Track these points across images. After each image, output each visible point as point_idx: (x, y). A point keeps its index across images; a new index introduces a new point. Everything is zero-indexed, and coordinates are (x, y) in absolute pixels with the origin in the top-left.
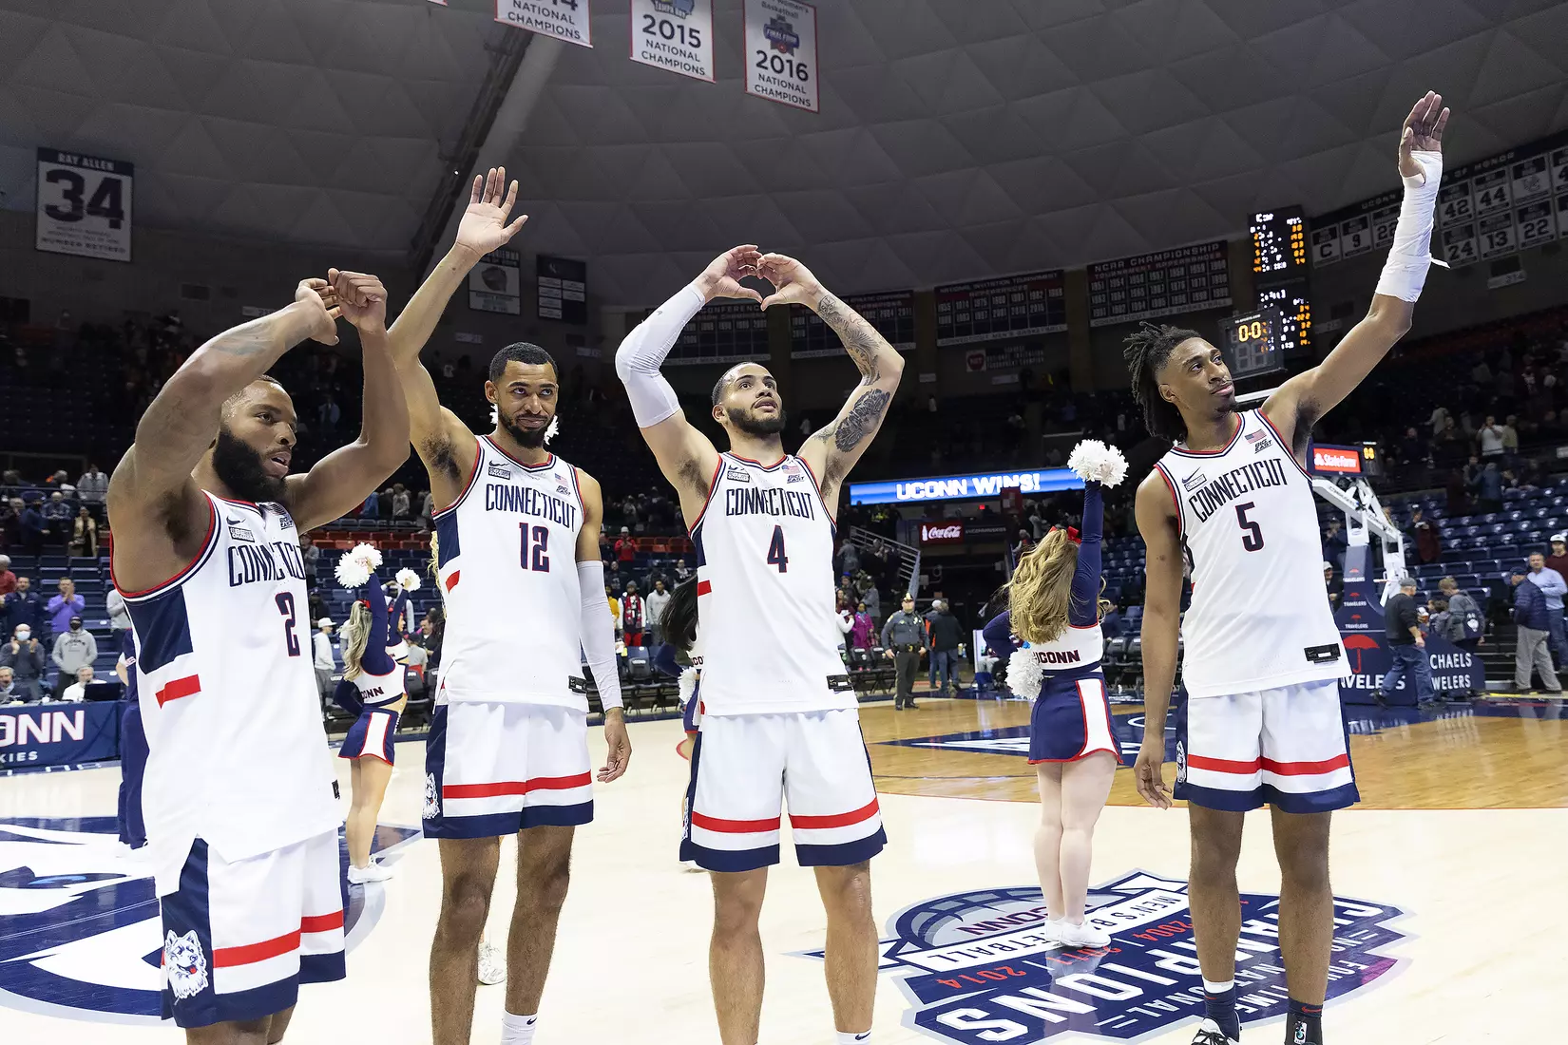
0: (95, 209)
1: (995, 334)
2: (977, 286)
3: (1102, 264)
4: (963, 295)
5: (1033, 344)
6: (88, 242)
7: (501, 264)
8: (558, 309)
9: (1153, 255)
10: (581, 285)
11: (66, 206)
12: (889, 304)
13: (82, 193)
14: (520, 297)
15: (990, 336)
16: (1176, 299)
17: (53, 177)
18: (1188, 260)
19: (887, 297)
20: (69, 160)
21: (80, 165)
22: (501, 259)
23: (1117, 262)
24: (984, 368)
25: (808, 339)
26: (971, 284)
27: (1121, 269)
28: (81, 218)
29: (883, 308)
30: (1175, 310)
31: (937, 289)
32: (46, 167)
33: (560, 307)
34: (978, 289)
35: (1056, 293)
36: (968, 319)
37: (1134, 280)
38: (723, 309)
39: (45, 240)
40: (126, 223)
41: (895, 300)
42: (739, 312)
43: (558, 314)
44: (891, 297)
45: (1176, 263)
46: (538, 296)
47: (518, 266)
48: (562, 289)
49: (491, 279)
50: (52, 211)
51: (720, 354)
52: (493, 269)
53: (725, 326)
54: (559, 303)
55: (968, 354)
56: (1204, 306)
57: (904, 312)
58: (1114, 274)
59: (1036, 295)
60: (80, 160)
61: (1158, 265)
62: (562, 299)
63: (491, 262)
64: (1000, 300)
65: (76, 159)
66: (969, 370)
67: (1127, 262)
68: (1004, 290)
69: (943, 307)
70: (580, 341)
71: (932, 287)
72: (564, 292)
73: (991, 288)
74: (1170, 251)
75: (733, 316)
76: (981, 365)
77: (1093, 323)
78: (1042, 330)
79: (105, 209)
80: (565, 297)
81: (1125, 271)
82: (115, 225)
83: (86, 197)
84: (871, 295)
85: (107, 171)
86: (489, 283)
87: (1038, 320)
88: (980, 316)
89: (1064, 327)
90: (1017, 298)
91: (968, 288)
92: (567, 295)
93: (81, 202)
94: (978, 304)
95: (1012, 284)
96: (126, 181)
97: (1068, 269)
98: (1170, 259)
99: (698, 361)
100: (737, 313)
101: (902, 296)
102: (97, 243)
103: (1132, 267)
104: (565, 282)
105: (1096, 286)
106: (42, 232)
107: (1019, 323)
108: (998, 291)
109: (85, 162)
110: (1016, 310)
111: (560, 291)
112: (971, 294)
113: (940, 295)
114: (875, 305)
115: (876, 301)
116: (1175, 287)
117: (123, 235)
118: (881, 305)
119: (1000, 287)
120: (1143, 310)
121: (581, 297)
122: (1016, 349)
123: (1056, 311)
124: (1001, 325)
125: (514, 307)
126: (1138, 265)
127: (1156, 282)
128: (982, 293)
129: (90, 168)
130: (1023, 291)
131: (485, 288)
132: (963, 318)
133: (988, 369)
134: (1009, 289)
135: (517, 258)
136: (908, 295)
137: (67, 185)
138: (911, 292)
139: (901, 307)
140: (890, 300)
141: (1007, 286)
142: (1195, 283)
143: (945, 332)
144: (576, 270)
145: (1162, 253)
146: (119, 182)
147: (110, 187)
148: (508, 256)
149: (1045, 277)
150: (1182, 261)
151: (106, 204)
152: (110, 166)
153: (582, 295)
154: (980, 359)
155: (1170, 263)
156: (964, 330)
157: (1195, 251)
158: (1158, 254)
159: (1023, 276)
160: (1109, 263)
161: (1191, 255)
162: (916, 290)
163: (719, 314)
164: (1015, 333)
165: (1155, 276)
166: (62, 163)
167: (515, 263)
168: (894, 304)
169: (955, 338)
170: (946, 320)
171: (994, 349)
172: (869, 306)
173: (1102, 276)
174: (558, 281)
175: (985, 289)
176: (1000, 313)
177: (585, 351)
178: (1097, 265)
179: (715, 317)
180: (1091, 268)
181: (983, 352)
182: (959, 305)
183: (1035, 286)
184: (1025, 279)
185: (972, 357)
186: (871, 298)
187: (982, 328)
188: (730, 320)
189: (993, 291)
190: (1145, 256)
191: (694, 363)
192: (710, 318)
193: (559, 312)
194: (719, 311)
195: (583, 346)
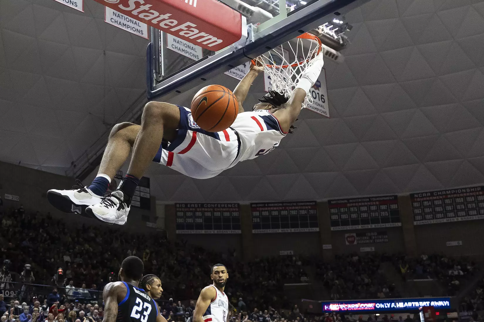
1: (362, 226)
2: (351, 201)
3: (418, 194)
4: (344, 205)
5: (382, 232)
8: (139, 202)
9: (446, 191)
10: (149, 189)
12: (304, 207)
15: (360, 227)
16: (460, 213)
18: (465, 194)
19: (303, 204)
23: (426, 193)
24: (355, 243)
25: (261, 223)
26: (348, 200)
27: (429, 197)
29: (301, 209)
30: (460, 219)
31: (329, 201)
33: (139, 201)
34: (351, 203)
35: (394, 206)
36: (347, 217)
37: (436, 202)
38: (216, 205)
41: (307, 205)
42: (224, 207)
44: (305, 204)
45: (458, 195)
48: (140, 191)
51: (215, 229)
53: (217, 214)
54: (139, 198)
55: (347, 235)
56: (475, 218)
57: (312, 212)
58: (425, 199)
59: (383, 207)
61: (449, 196)
62: (140, 196)
64: (364, 209)
66: (347, 243)
67: (432, 193)
68: (366, 204)
69: (333, 211)
70: (147, 219)
71: (326, 200)
72: (141, 193)
73: (358, 202)
74: (455, 190)
75: (221, 209)
76: (354, 242)
77: (415, 223)
78: (388, 225)
80: (141, 196)
81: (431, 198)
84: (294, 202)
87: (385, 220)
88: (354, 216)
89: (400, 224)
90: (373, 208)
91: (346, 201)
92: (142, 194)
94: (352, 209)
95: (370, 201)
97: (399, 195)
98: (455, 193)
99: (203, 232)
100: (223, 208)
101: (311, 204)
103: (435, 196)
104: (142, 188)
105: (416, 204)
107: (375, 221)
108: (363, 204)
110: (373, 214)
111: (139, 193)
112: (348, 205)
113: (330, 204)
114: (297, 208)
115: (297, 206)
116: (459, 207)
118: (299, 207)
119: (364, 202)
120: (442, 218)
121: (149, 197)
122: (372, 234)
123: (395, 216)
124: (365, 221)
126: (438, 195)
127: (449, 205)
128: (354, 204)
130: (376, 205)
132: (344, 216)
133: (358, 244)
134: (369, 203)
136: (314, 203)
138: (315, 202)
139: (311, 209)
140: (304, 205)
141: (367, 202)
142: (470, 206)
143: (335, 223)
144: (147, 182)
145: (451, 190)
149: (388, 198)
150: (461, 195)
153: (149, 195)
154: (353, 238)
155: (455, 195)
156: (345, 223)
157: (468, 190)
158: (448, 190)
159: (376, 197)
160: (422, 193)
161: (466, 192)
162: (318, 201)
163: (214, 208)
164: (373, 226)
165: (447, 201)
168: (307, 207)
169: (340, 227)
170: (334, 217)
171: (361, 234)
172: (293, 208)
173: (419, 200)
175: (355, 203)
176: (365, 215)
177: (150, 224)
178: (416, 194)
179: (212, 209)
180: (412, 196)
181: (355, 235)
182: (342, 210)
183: (383, 202)
184: (378, 199)
185: (348, 237)
186: (295, 204)
187: (355, 222)
188: (220, 211)
189: (360, 204)
190: (442, 191)
191: (201, 233)
192: (209, 210)
193: (139, 203)
194: (213, 206)
195: (149, 221)
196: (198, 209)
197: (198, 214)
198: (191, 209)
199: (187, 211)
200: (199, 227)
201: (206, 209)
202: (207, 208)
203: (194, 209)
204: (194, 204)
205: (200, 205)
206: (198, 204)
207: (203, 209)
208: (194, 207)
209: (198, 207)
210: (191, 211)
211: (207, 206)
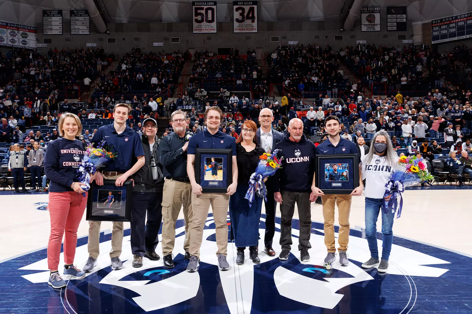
0: (248, 18)
6: (247, 28)
7: (373, 12)
10: (405, 16)
11: (240, 18)
13: (244, 13)
14: (380, 24)
17: (237, 10)
20: (241, 4)
21: (243, 5)
22: (373, 11)
28: (244, 21)
32: (235, 7)
33: (396, 25)
39: (236, 29)
40: (256, 21)
43: (395, 28)
46: (387, 22)
47: (380, 12)
48: (397, 18)
49: (369, 19)
50: (237, 20)
51: (467, 34)
52: (370, 15)
53: (470, 22)
54: (396, 23)
60: (244, 3)
62: (397, 22)
63: (369, 13)
65: (242, 3)
70: (404, 38)
79: (250, 17)
80: (398, 21)
82: (253, 21)
83: (245, 14)
85: (250, 5)
86: (369, 21)
92: (398, 20)
93: (244, 16)
96: (255, 7)
99: (456, 38)
102: (249, 28)
104: (398, 16)
106: (235, 27)
109: (245, 4)
111: (395, 20)
117: (255, 24)
121: (405, 20)
125: (378, 28)
129: (246, 5)
131: (367, 23)
135: (379, 9)
137: (240, 11)
144: (403, 10)
146: (254, 8)
147: (252, 10)
148: (376, 9)
151: (251, 15)
152: (251, 3)
153: (405, 19)
163: (467, 18)
166: (239, 5)
167: (378, 11)
174: (395, 16)
177: (406, 41)
179: (465, 19)
191: (454, 40)
192: (462, 19)
193: (396, 28)
194: (467, 16)
195: (405, 39)
196: (452, 22)
197: (451, 25)
198: (445, 23)
199: (442, 25)
200: (453, 35)
201: (460, 20)
202: (461, 18)
203: (448, 22)
204: (449, 18)
205: (454, 18)
206: (452, 17)
207: (457, 20)
208: (449, 21)
209: (453, 20)
210: (445, 25)
211: (461, 17)
